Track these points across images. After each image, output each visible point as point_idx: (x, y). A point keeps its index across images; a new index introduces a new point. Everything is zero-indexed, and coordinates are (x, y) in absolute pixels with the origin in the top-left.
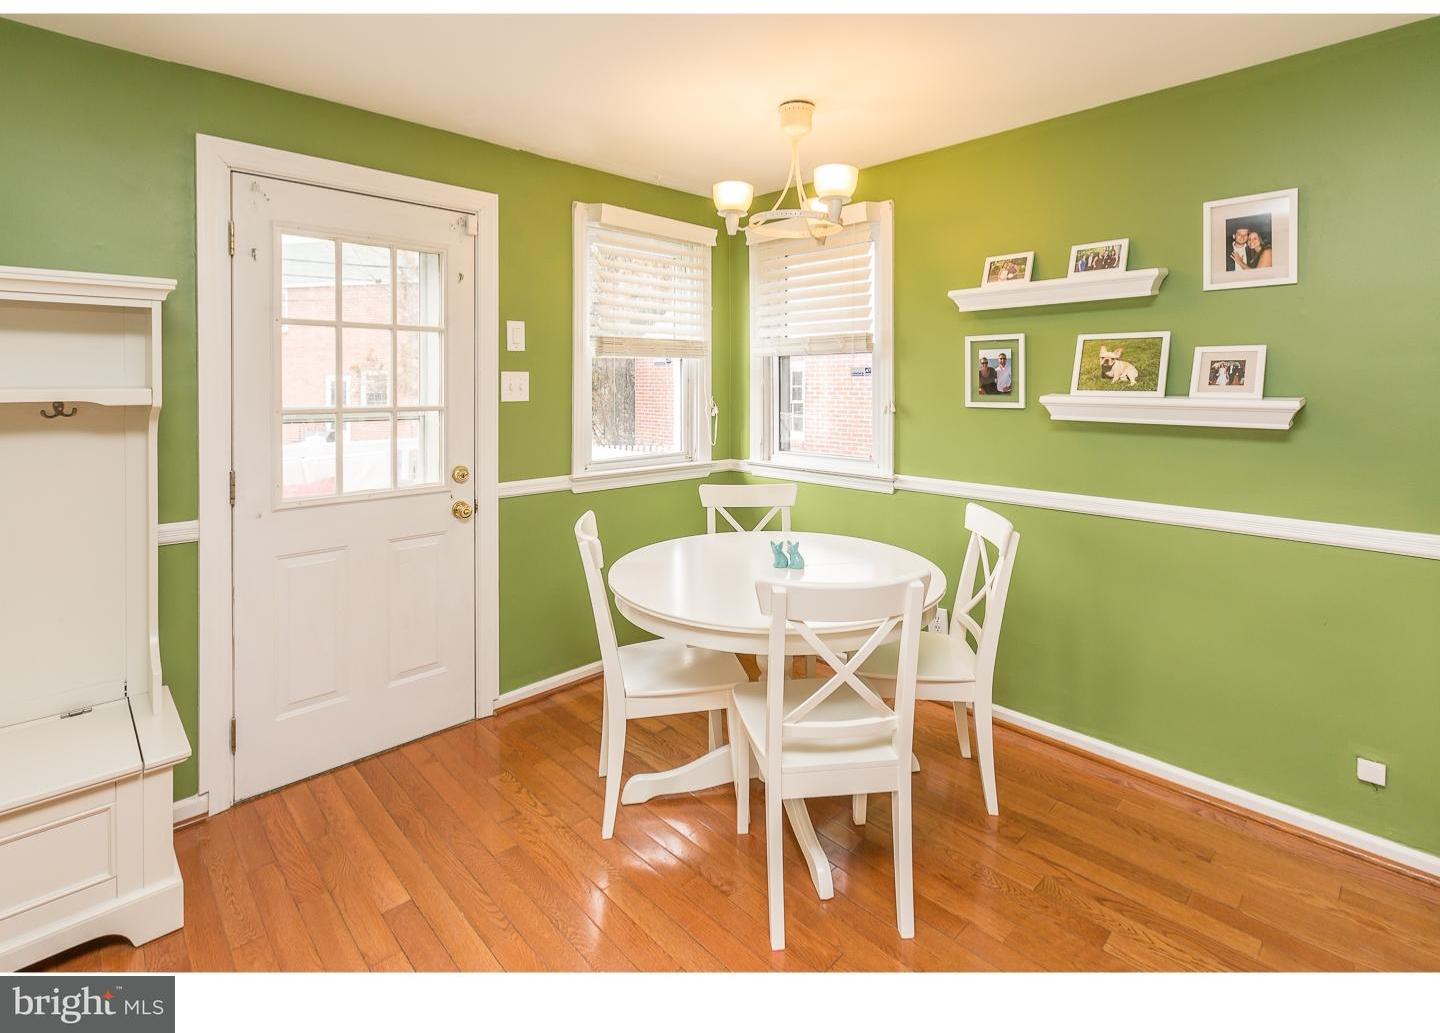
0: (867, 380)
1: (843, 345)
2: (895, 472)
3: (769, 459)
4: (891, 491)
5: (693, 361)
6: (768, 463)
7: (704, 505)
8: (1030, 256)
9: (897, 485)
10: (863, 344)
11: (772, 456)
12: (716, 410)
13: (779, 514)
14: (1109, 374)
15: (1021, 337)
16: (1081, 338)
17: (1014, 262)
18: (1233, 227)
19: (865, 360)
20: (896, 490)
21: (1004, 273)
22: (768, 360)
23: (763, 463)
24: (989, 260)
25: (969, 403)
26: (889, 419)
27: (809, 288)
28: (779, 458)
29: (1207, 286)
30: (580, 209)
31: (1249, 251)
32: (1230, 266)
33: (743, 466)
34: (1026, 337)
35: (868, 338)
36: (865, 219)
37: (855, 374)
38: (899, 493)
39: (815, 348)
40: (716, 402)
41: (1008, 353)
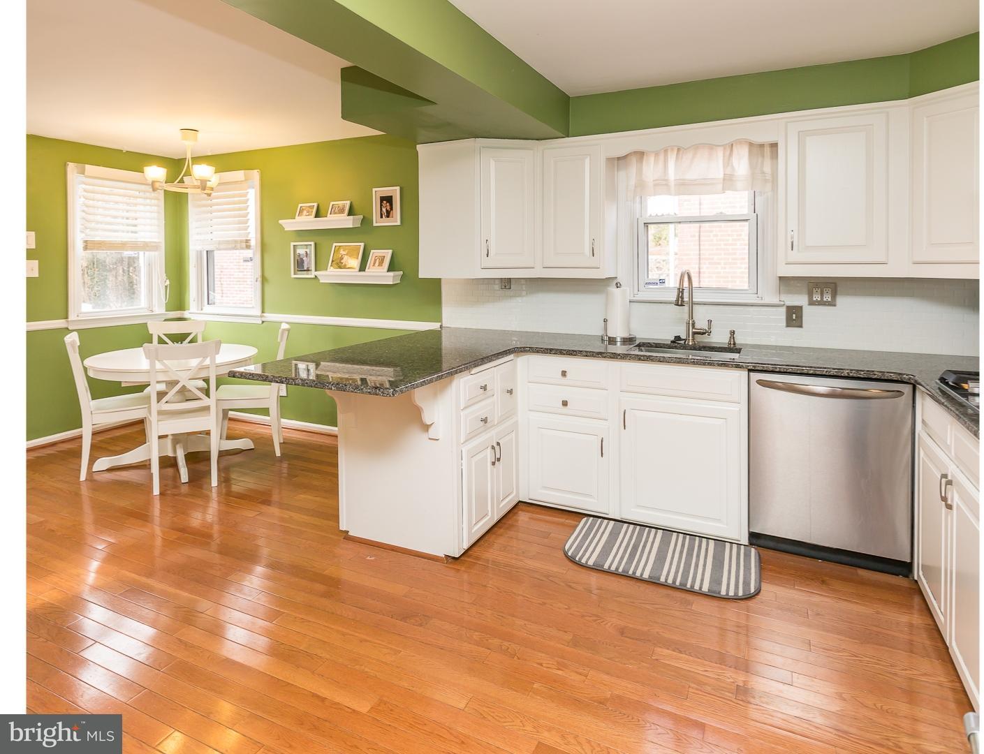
0: (250, 264)
1: (236, 245)
2: (263, 312)
3: (202, 310)
4: (261, 322)
5: (153, 253)
6: (202, 312)
7: (151, 333)
8: (316, 205)
9: (264, 319)
10: (244, 245)
11: (204, 308)
12: (168, 282)
13: (196, 335)
14: (342, 261)
15: (312, 243)
16: (335, 244)
17: (309, 207)
18: (382, 199)
19: (249, 253)
20: (263, 322)
21: (305, 212)
22: (199, 254)
23: (199, 312)
24: (300, 205)
25: (293, 276)
26: (259, 284)
27: (219, 213)
28: (207, 309)
29: (375, 224)
30: (71, 167)
31: (387, 211)
32: (382, 217)
33: (186, 314)
34: (315, 244)
35: (247, 241)
36: (243, 179)
37: (245, 261)
38: (264, 323)
39: (222, 247)
40: (168, 277)
41: (308, 250)
